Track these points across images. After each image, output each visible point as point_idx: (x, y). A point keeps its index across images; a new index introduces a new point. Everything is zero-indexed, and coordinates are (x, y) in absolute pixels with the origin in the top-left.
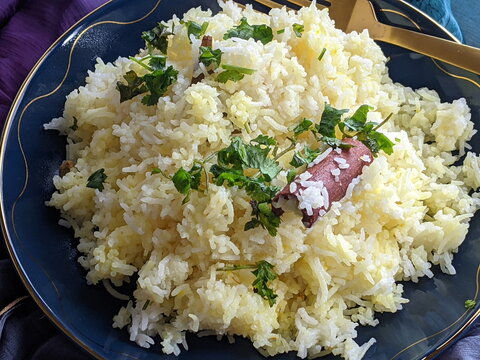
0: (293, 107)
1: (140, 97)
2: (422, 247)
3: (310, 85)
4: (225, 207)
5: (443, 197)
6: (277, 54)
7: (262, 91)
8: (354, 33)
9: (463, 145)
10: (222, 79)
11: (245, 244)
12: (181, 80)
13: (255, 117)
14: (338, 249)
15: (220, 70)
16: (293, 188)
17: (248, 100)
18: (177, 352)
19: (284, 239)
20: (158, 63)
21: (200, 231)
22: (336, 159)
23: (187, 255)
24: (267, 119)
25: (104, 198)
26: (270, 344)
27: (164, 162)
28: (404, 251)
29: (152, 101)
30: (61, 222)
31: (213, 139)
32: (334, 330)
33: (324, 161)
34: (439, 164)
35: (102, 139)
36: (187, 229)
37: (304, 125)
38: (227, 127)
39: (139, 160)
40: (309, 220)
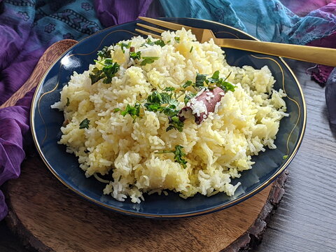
0: (181, 76)
1: (102, 80)
2: (257, 137)
3: (187, 65)
4: (154, 121)
5: (264, 112)
6: (169, 50)
7: (164, 68)
8: (206, 43)
9: (270, 89)
10: (143, 64)
11: (167, 139)
12: (121, 68)
13: (162, 81)
14: (215, 138)
15: (141, 60)
16: (188, 105)
17: (158, 73)
18: (139, 202)
19: (187, 134)
20: (109, 62)
21: (143, 134)
22: (207, 93)
23: (138, 150)
24: (169, 82)
25: (90, 131)
26: (186, 190)
27: (120, 106)
28: (249, 140)
29: (109, 81)
30: (67, 151)
31: (143, 92)
32: (219, 179)
33: (201, 95)
34: (259, 98)
35: (84, 105)
36: (137, 135)
37: (188, 83)
38: (149, 87)
39: (105, 110)
40: (198, 120)
